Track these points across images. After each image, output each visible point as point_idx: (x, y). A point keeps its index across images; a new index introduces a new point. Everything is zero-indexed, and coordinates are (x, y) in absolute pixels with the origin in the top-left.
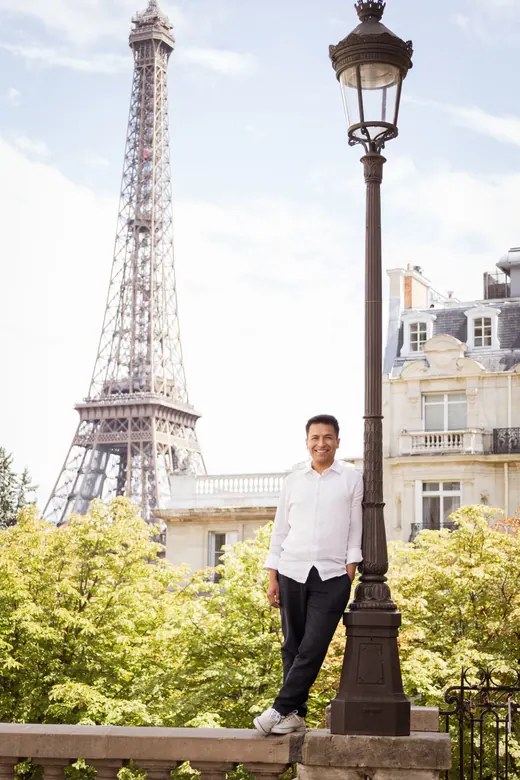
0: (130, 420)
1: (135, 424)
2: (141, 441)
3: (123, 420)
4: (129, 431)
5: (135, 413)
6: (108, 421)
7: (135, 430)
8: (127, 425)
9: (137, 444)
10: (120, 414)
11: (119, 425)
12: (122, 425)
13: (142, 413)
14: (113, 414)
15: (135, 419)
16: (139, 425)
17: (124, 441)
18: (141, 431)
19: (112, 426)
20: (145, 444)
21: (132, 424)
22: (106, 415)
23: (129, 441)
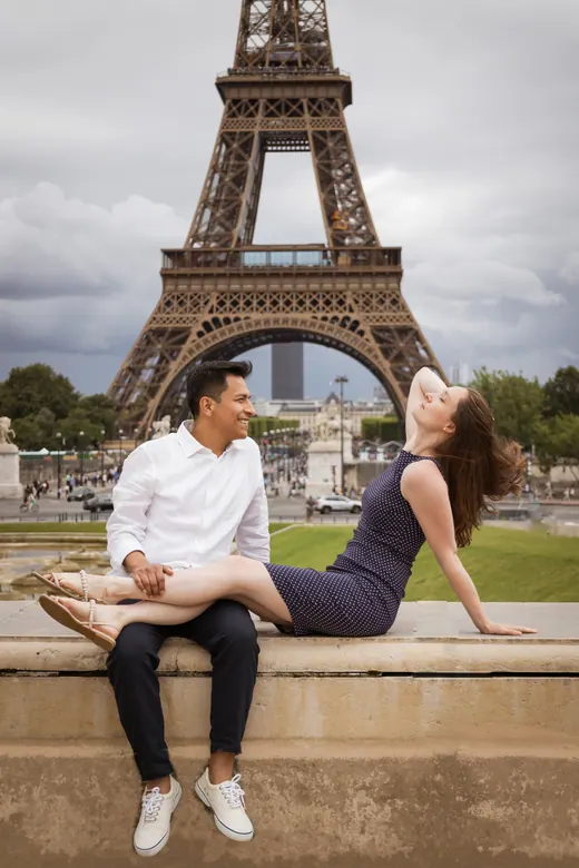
0: (305, 102)
1: (315, 107)
2: (328, 129)
3: (294, 101)
4: (307, 116)
5: (311, 93)
6: (272, 101)
7: (315, 114)
8: (301, 107)
9: (323, 133)
10: (289, 93)
11: (288, 108)
12: (294, 108)
13: (321, 93)
14: (277, 93)
15: (313, 101)
16: (319, 107)
17: (301, 129)
18: (325, 117)
19: (279, 108)
20: (333, 133)
21: (310, 108)
22: (267, 93)
23: (310, 130)
